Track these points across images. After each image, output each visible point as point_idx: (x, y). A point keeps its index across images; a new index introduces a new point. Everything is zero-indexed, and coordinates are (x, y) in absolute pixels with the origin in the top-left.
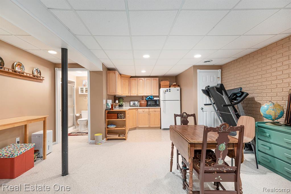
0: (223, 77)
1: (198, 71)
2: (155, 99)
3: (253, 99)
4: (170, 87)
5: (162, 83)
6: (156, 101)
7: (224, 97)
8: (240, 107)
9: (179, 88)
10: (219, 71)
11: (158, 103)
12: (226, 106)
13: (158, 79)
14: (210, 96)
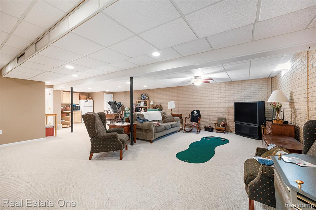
0: (114, 97)
1: (105, 94)
2: (77, 106)
3: (123, 106)
4: (87, 99)
5: (82, 97)
6: (77, 107)
7: (116, 105)
8: (120, 108)
9: (92, 100)
10: (112, 95)
11: (79, 108)
12: (117, 108)
13: (79, 94)
14: (110, 105)
